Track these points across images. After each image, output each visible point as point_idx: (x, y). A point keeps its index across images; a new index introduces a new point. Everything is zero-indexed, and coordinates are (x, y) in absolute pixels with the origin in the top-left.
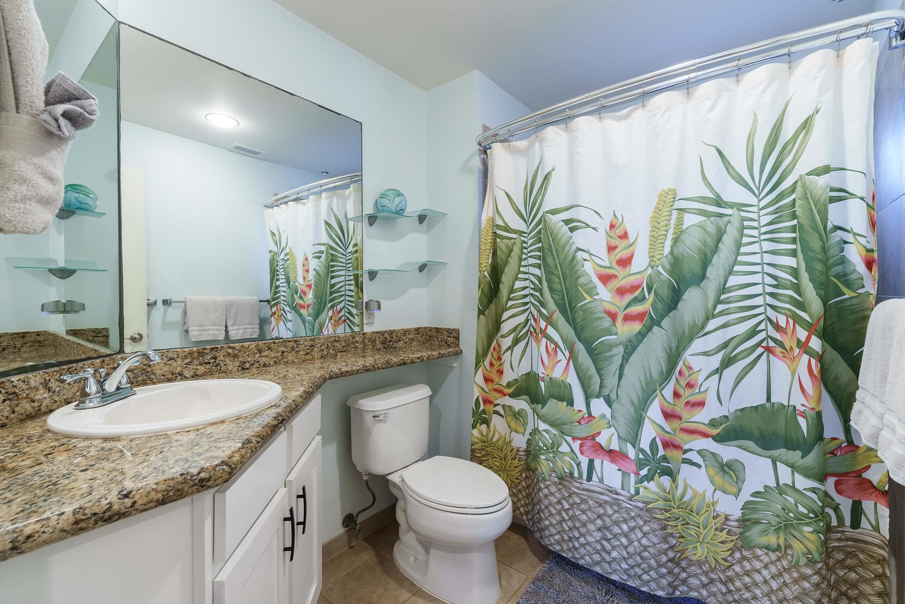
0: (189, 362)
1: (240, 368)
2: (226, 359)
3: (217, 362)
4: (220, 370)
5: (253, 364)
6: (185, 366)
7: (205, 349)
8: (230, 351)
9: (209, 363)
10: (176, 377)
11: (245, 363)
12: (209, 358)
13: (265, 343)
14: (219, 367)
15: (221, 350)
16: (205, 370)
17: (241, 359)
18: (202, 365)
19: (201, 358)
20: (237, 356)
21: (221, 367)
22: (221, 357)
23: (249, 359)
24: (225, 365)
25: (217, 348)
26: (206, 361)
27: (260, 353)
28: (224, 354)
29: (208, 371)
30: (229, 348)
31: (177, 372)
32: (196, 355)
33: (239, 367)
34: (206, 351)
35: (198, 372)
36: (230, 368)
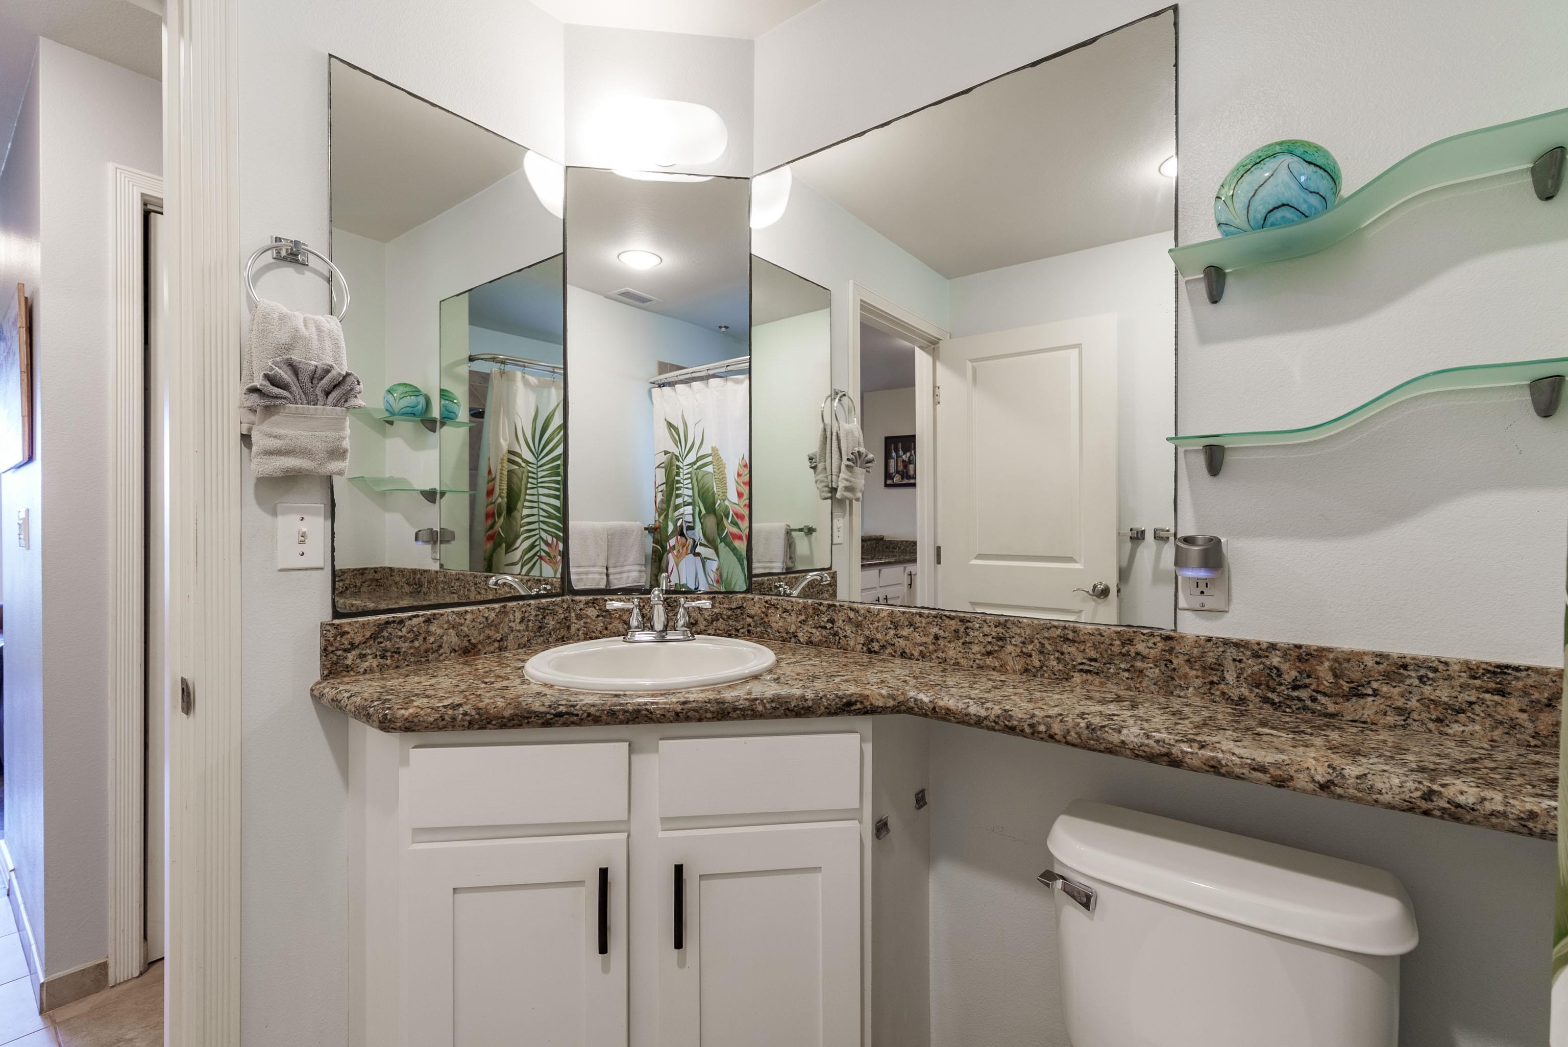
0: (803, 620)
1: (865, 649)
2: (847, 628)
3: (835, 629)
4: (839, 643)
5: (883, 647)
6: (799, 624)
7: (821, 604)
8: (852, 615)
9: (825, 628)
10: (791, 638)
11: (872, 640)
12: (825, 619)
13: (904, 613)
14: (837, 638)
15: (840, 611)
16: (820, 637)
17: (867, 633)
18: (817, 628)
19: (816, 618)
20: (861, 625)
21: (840, 638)
22: (841, 622)
23: (879, 636)
24: (845, 637)
25: (835, 605)
26: (823, 624)
27: (896, 628)
28: (843, 618)
29: (824, 639)
30: (851, 609)
31: (791, 631)
32: (811, 611)
33: (863, 645)
34: (821, 608)
35: (813, 639)
36: (852, 643)
